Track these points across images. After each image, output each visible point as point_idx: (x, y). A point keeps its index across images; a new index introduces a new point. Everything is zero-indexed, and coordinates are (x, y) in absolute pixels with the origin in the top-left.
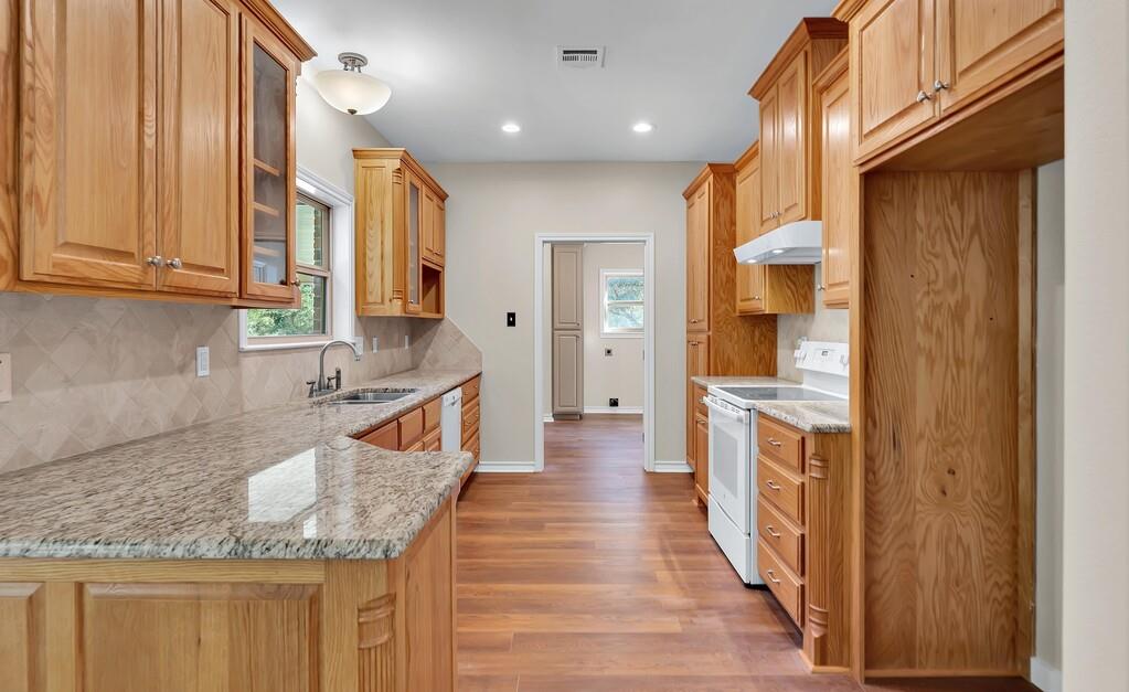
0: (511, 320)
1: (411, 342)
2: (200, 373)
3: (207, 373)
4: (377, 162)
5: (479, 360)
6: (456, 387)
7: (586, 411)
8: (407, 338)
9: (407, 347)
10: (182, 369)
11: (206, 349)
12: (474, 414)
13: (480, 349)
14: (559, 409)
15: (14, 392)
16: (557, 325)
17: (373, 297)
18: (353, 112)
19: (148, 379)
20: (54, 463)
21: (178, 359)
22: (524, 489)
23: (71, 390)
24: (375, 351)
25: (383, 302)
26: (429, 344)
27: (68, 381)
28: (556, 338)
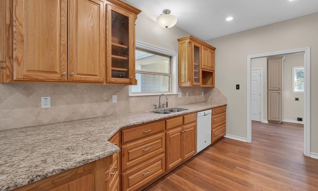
0: (238, 87)
1: (205, 94)
2: (113, 102)
3: (116, 102)
4: (183, 42)
5: (226, 100)
6: (210, 109)
7: (284, 120)
8: (203, 93)
9: (203, 95)
10: (107, 101)
11: (116, 96)
12: (223, 118)
13: (227, 97)
14: (270, 119)
15: (51, 105)
16: (270, 88)
17: (183, 81)
18: (167, 27)
19: (95, 103)
20: (63, 122)
21: (106, 98)
22: (238, 149)
23: (69, 105)
24: (187, 96)
25: (185, 82)
26: (210, 94)
27: (68, 103)
28: (269, 93)
